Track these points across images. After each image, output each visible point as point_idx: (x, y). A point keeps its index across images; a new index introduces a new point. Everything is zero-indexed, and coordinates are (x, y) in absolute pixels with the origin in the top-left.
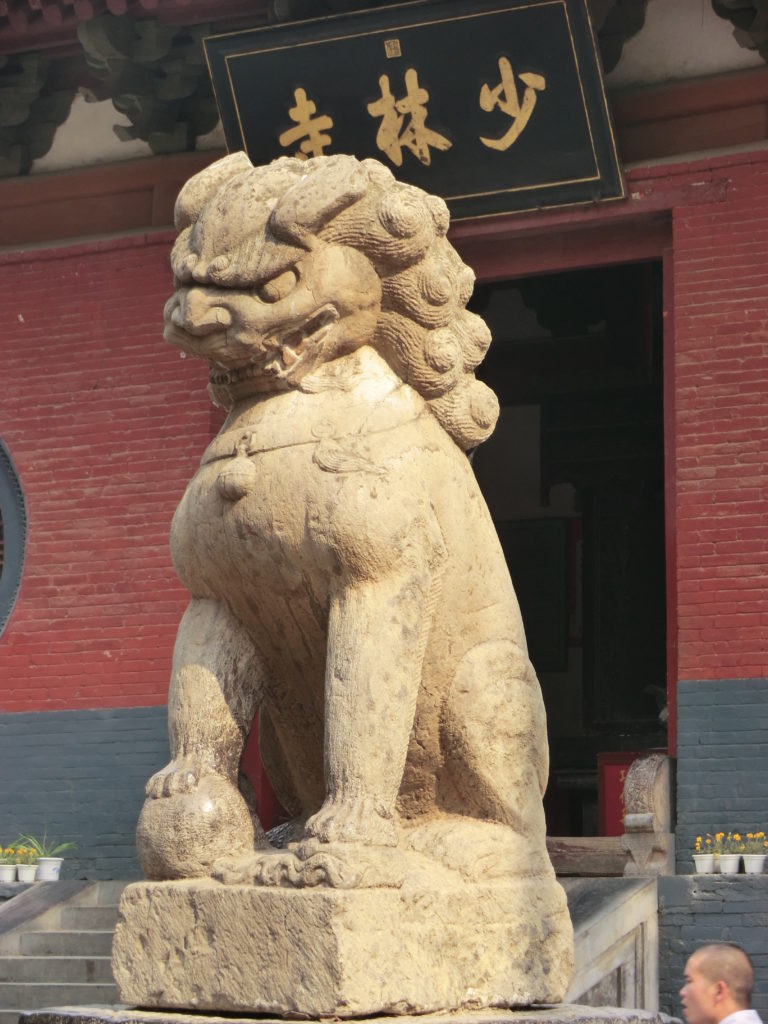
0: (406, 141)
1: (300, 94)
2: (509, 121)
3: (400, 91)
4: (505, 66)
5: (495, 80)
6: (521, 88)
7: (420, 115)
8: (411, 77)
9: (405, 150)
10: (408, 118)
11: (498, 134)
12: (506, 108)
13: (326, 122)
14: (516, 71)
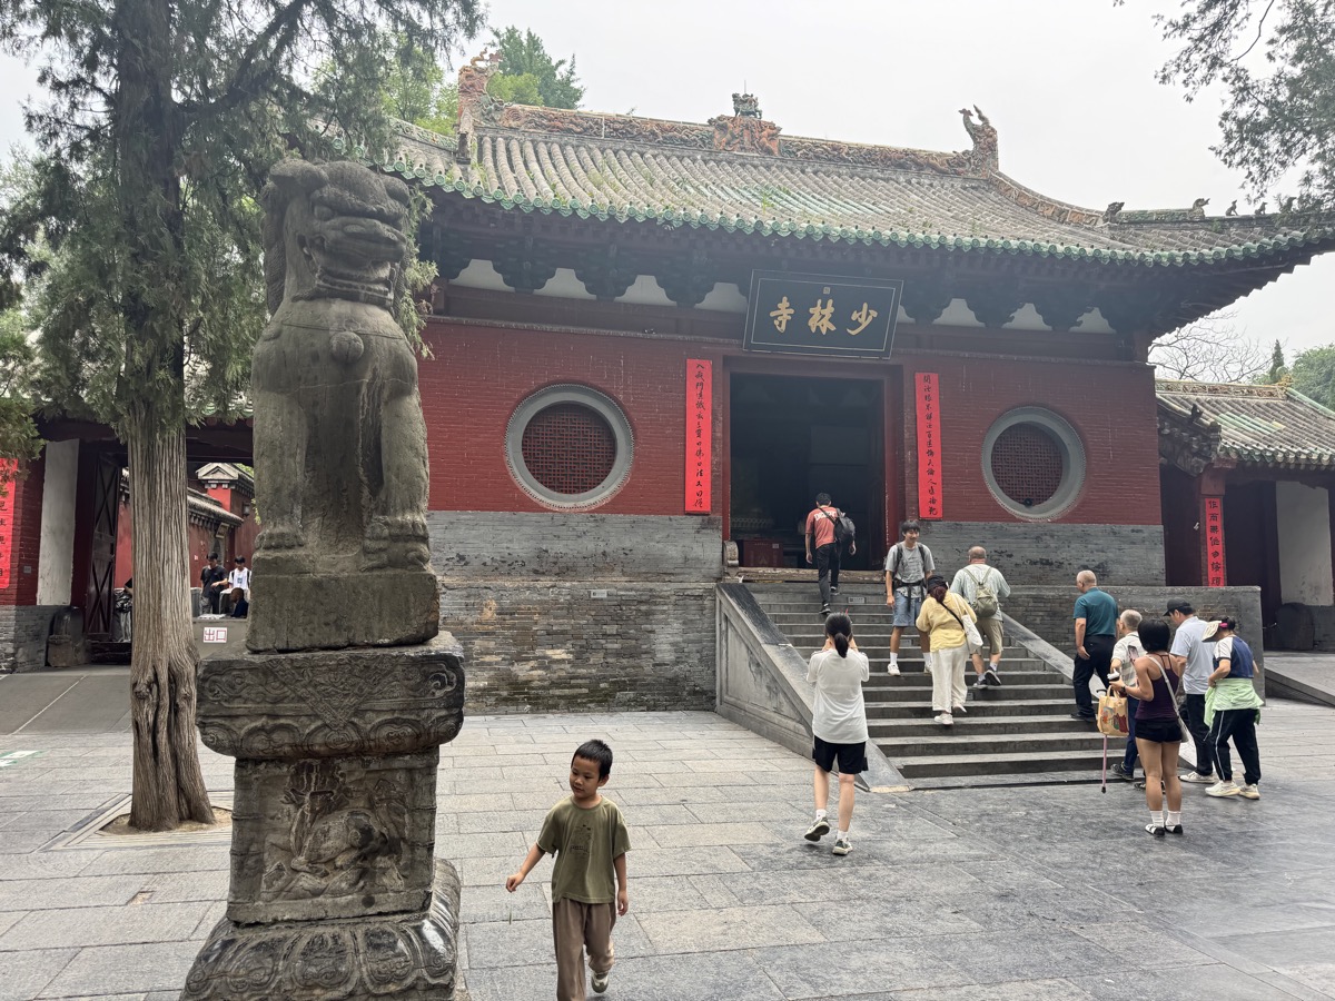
0: (819, 324)
1: (785, 299)
2: (861, 324)
3: (824, 306)
4: (865, 306)
5: (860, 310)
6: (868, 314)
7: (828, 316)
8: (830, 302)
9: (818, 327)
10: (824, 316)
11: (853, 330)
12: (860, 320)
13: (792, 311)
14: (868, 309)
